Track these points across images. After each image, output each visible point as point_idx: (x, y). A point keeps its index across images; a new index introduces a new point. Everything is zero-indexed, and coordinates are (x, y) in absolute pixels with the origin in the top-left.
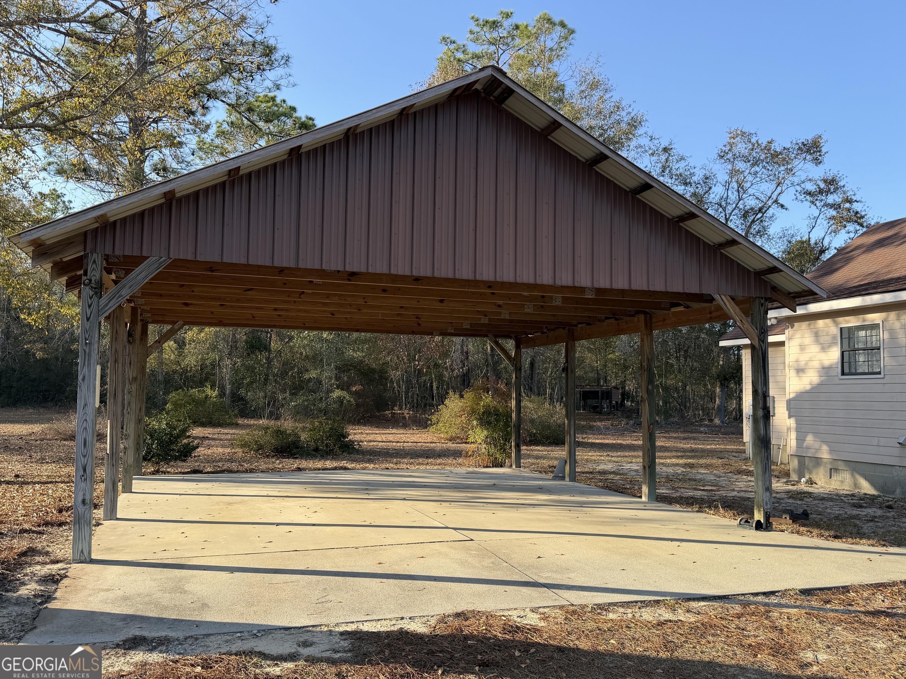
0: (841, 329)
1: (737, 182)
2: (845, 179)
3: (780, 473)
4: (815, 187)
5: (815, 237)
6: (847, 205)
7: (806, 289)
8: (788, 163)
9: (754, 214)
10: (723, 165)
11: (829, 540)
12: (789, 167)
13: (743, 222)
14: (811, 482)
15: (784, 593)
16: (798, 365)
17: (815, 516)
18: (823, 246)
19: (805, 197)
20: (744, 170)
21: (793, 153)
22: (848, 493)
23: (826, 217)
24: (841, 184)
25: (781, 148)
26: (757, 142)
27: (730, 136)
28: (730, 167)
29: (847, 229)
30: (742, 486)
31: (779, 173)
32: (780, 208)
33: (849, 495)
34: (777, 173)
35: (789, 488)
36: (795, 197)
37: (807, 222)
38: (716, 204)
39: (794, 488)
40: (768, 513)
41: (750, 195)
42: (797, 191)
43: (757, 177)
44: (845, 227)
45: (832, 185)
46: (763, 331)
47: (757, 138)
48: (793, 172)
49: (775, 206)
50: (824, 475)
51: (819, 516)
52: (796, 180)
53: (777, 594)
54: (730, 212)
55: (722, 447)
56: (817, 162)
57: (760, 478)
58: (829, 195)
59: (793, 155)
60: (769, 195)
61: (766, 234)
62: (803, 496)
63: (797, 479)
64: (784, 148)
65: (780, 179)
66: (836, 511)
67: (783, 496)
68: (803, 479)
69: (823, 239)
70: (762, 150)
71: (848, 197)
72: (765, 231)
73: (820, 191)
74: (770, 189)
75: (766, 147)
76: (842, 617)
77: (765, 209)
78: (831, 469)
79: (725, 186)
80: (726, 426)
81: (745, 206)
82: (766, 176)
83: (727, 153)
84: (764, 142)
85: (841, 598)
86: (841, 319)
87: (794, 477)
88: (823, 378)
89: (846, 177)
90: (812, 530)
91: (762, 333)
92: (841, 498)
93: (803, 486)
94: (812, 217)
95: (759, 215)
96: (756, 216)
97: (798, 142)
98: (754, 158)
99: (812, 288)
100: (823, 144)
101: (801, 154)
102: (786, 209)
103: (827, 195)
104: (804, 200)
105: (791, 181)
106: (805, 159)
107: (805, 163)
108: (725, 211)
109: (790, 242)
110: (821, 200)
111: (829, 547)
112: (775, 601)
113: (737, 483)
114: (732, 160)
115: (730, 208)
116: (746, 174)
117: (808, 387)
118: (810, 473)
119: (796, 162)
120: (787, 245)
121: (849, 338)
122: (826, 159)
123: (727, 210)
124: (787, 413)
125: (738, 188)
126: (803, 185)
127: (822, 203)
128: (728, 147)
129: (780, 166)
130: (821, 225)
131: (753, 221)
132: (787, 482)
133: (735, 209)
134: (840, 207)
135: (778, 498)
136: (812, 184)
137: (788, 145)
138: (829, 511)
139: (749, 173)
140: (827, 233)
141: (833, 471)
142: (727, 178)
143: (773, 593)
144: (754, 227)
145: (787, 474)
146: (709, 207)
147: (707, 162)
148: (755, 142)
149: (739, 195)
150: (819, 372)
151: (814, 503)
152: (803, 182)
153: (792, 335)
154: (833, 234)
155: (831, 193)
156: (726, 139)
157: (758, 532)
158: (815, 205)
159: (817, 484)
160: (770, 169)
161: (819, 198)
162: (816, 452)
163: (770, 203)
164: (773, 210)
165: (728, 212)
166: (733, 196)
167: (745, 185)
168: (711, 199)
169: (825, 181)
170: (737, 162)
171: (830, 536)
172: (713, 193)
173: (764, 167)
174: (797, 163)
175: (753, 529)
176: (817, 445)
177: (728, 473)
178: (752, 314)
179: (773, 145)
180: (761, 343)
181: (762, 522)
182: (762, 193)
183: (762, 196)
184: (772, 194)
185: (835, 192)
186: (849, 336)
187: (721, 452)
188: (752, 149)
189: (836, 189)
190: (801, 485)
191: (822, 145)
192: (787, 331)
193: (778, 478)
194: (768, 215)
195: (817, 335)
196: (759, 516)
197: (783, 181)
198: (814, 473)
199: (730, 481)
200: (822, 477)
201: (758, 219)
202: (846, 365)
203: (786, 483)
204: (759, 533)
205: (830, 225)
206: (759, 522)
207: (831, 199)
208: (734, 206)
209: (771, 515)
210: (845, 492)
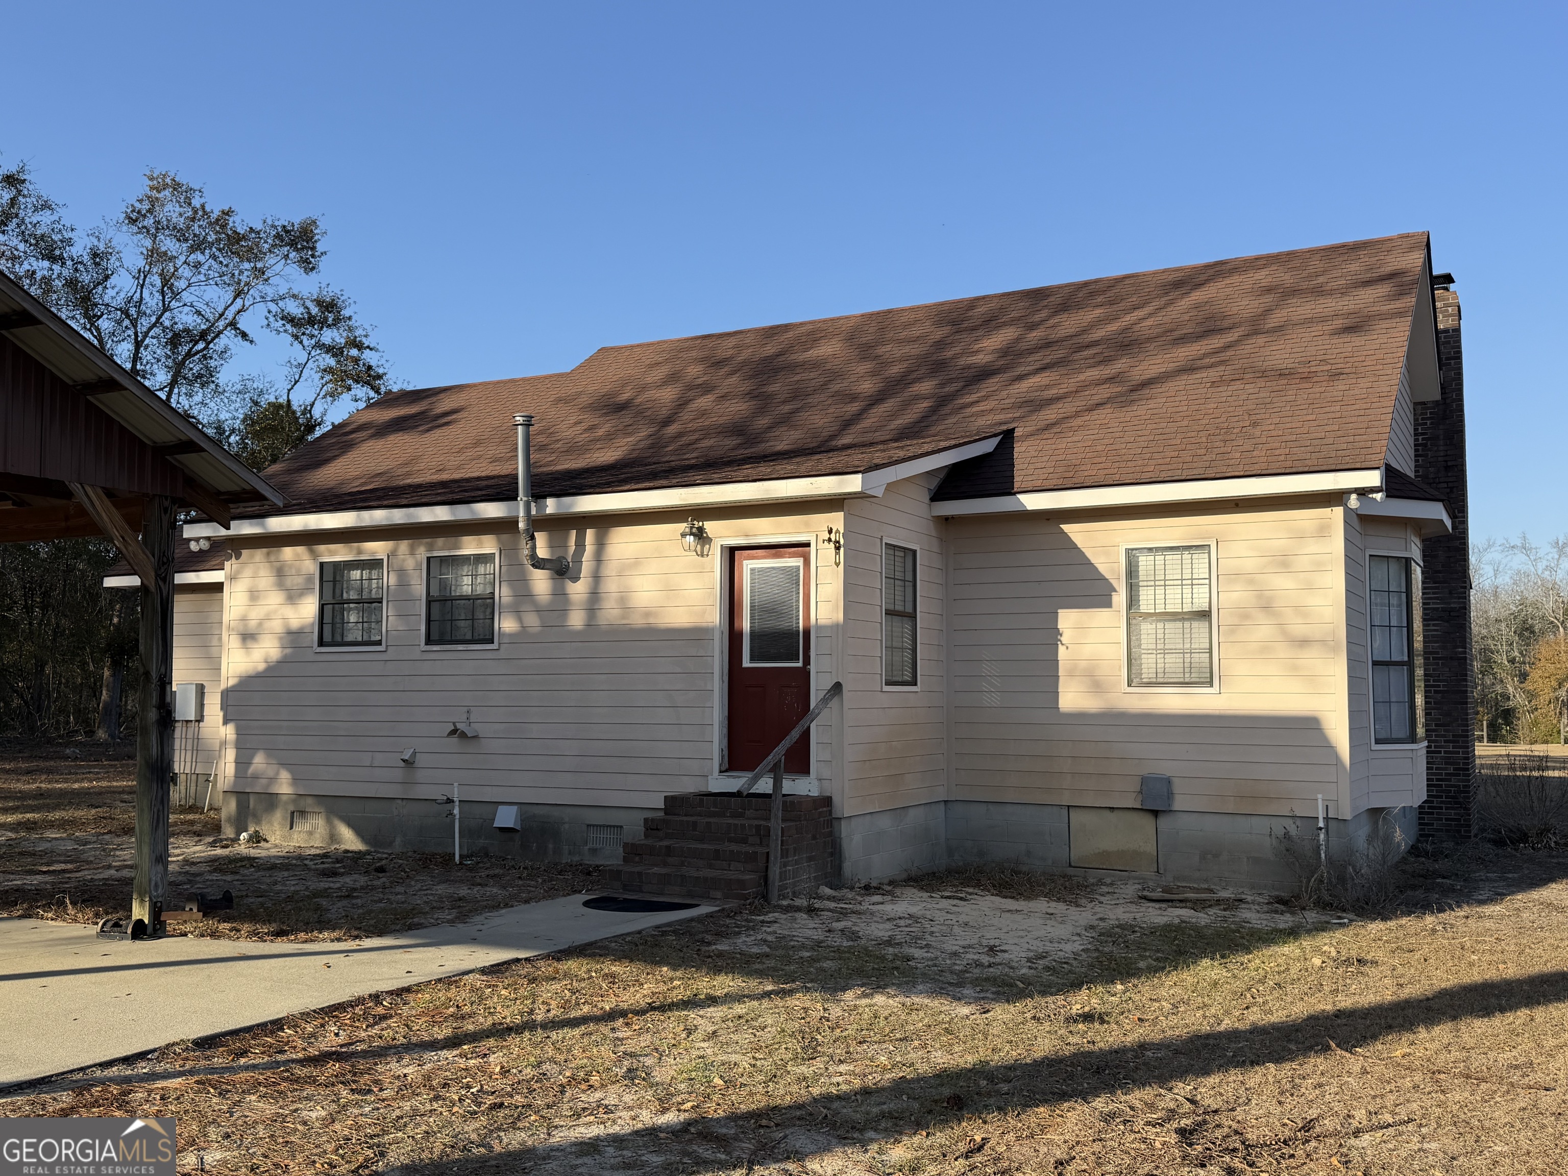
0: (322, 565)
1: (161, 275)
2: (353, 305)
3: (204, 826)
4: (302, 310)
5: (299, 399)
6: (354, 352)
7: (247, 487)
8: (257, 258)
9: (191, 341)
10: (135, 238)
11: (266, 941)
12: (259, 265)
13: (169, 353)
14: (257, 839)
15: (164, 1052)
16: (246, 625)
17: (252, 900)
18: (311, 417)
19: (284, 325)
20: (175, 254)
21: (266, 242)
22: (318, 852)
23: (318, 366)
24: (346, 313)
25: (245, 228)
26: (203, 206)
27: (151, 183)
28: (148, 243)
29: (353, 392)
30: (126, 857)
31: (241, 272)
32: (240, 338)
33: (318, 855)
34: (237, 273)
35: (215, 852)
36: (266, 322)
37: (286, 370)
38: (117, 309)
39: (225, 852)
40: (159, 905)
41: (185, 305)
42: (269, 312)
43: (199, 273)
44: (349, 389)
45: (330, 312)
46: (165, 560)
47: (203, 200)
48: (265, 277)
49: (230, 333)
50: (279, 824)
51: (260, 899)
52: (270, 291)
53: (149, 1056)
54: (144, 329)
55: (104, 784)
56: (308, 266)
57: (147, 839)
58: (325, 329)
59: (266, 246)
60: (220, 310)
61: (213, 382)
62: (238, 865)
63: (232, 836)
64: (251, 228)
65: (242, 284)
66: (292, 886)
67: (204, 868)
68: (244, 834)
69: (312, 405)
70: (210, 224)
71: (356, 337)
72: (212, 376)
73: (309, 318)
74: (222, 299)
75: (218, 220)
76: (261, 1077)
77: (212, 335)
78: (293, 813)
79: (138, 278)
80: (118, 744)
81: (176, 323)
82: (216, 275)
83: (145, 216)
84: (215, 208)
85: (267, 1042)
86: (322, 548)
87: (228, 832)
88: (288, 651)
89: (355, 302)
90: (240, 927)
91: (164, 564)
92: (306, 862)
93: (243, 846)
94: (295, 363)
95: (201, 345)
96: (194, 345)
97: (276, 223)
98: (195, 235)
99: (257, 487)
100: (319, 237)
101: (281, 246)
102: (251, 342)
103: (321, 329)
104: (281, 330)
105: (261, 292)
106: (286, 257)
107: (286, 264)
108: (135, 327)
109: (256, 403)
110: (312, 336)
111: (263, 953)
112: (144, 1071)
113: (118, 853)
114: (153, 231)
115: (144, 324)
116: (179, 263)
117: (261, 667)
118: (258, 822)
119: (270, 260)
120: (251, 408)
121: (334, 581)
122: (323, 264)
123: (139, 326)
124: (221, 714)
125: (163, 287)
126: (281, 303)
127: (313, 342)
128: (146, 206)
129: (242, 261)
130: (310, 380)
131: (189, 355)
132: (215, 842)
133: (154, 325)
134: (342, 353)
135: (193, 874)
136: (297, 303)
137: (258, 226)
138: (279, 887)
139: (185, 262)
140: (318, 395)
141: (296, 815)
142: (141, 263)
143: (142, 1056)
144: (191, 366)
145: (216, 828)
146: (102, 314)
147: (103, 226)
148: (198, 206)
149: (163, 301)
150: (281, 639)
151: (255, 877)
152: (282, 298)
153: (238, 572)
154: (329, 399)
155: (329, 326)
156: (143, 188)
157: (137, 942)
158: (301, 342)
159: (267, 842)
160: (225, 263)
161: (307, 332)
162: (269, 785)
163: (221, 324)
164: (227, 339)
165: (142, 329)
166: (152, 301)
167: (176, 284)
168: (107, 299)
169: (319, 303)
170: (162, 237)
171: (267, 934)
172: (113, 288)
173: (215, 258)
174: (272, 262)
175: (127, 939)
176: (270, 773)
177: (104, 834)
178: (145, 526)
179: (231, 219)
180: (161, 583)
181: (146, 922)
182: (207, 304)
183: (208, 311)
184: (226, 309)
185: (335, 325)
186: (335, 578)
187: (100, 794)
188: (193, 219)
189: (337, 321)
190: (240, 845)
191: (316, 238)
192: (227, 564)
193: (198, 836)
194: (217, 348)
195: (280, 573)
196: (140, 912)
197: (246, 289)
198: (264, 823)
199: (104, 850)
200: (276, 826)
201: (198, 352)
202: (327, 629)
203: (213, 844)
204: (139, 944)
205: (324, 381)
206: (140, 922)
207: (329, 336)
208: (153, 319)
209: (164, 907)
210: (313, 852)
